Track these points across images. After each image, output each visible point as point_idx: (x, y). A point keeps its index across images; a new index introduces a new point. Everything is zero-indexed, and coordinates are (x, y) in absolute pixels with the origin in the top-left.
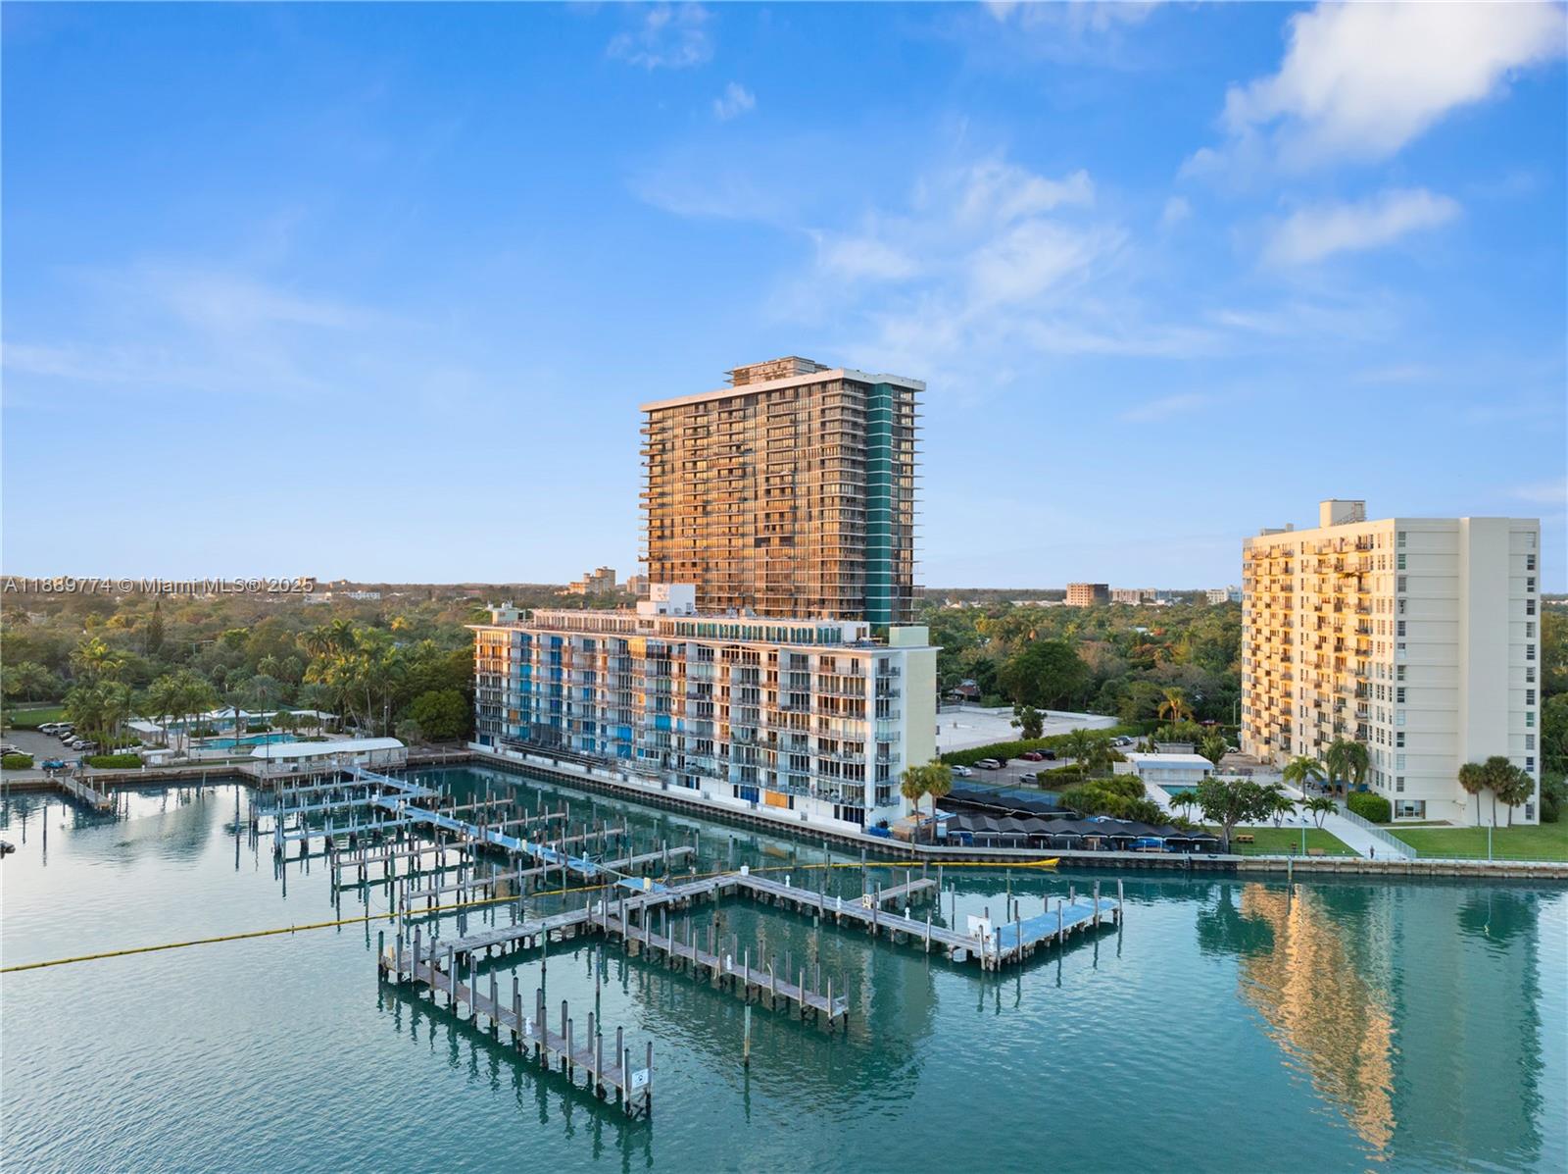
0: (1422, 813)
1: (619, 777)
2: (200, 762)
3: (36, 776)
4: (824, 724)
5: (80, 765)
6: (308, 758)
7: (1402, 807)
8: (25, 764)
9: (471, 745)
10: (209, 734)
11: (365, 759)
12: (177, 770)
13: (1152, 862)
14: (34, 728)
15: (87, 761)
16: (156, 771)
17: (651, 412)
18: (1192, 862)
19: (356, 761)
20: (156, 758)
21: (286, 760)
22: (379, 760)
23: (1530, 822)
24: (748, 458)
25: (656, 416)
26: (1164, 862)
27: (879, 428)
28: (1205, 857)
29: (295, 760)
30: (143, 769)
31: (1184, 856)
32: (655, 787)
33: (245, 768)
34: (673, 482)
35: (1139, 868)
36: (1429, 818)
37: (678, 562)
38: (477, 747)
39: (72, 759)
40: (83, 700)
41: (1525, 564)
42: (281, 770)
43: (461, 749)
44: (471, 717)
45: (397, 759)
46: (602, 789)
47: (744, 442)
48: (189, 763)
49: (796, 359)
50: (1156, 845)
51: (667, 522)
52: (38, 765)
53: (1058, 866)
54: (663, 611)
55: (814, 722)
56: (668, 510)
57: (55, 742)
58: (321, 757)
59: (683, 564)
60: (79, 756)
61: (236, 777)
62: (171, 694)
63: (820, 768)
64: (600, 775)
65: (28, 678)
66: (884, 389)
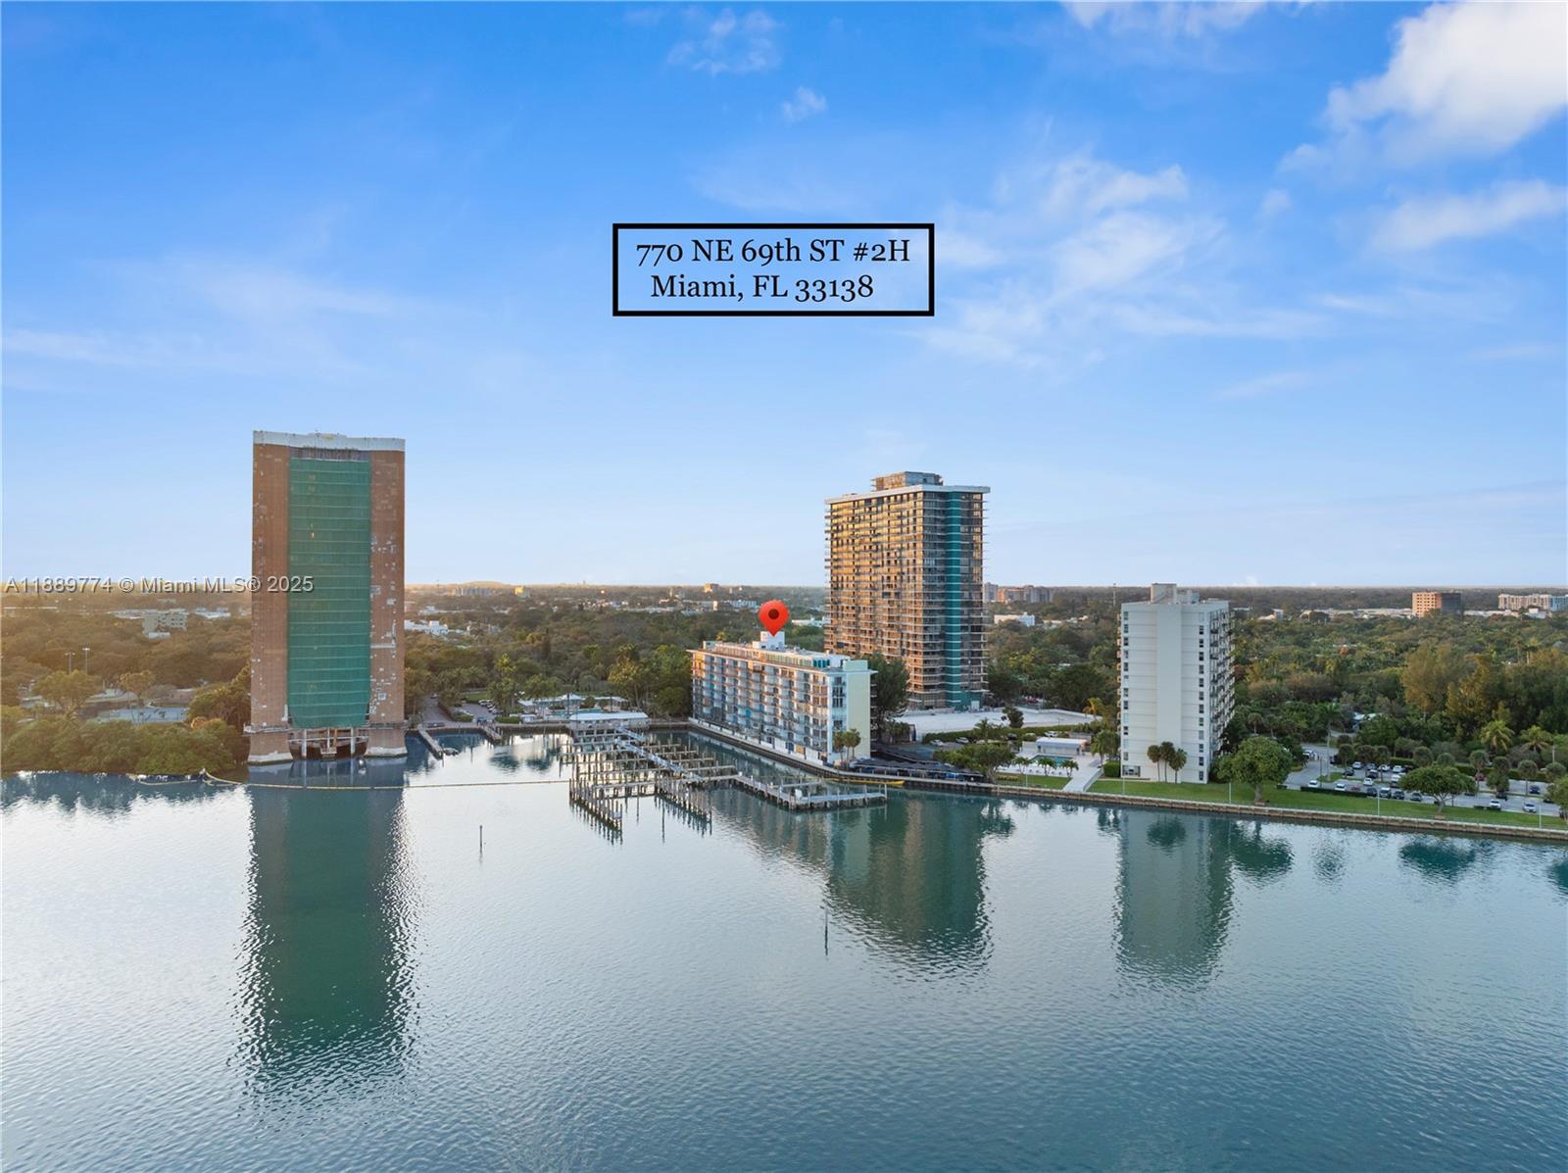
0: (1138, 774)
1: (744, 737)
2: (548, 722)
3: (473, 725)
4: (814, 710)
5: (493, 722)
6: (598, 721)
7: (1127, 769)
8: (469, 720)
9: (690, 719)
10: (559, 708)
11: (627, 723)
12: (535, 726)
13: (949, 785)
14: (476, 703)
15: (496, 719)
16: (527, 726)
17: (832, 504)
18: (968, 786)
19: (622, 724)
20: (528, 718)
21: (586, 722)
22: (634, 724)
23: (1201, 782)
24: (879, 539)
25: (835, 507)
26: (956, 785)
27: (951, 521)
28: (975, 784)
29: (591, 722)
30: (520, 724)
31: (964, 783)
32: (755, 742)
33: (568, 726)
34: (842, 552)
35: (943, 788)
36: (1142, 776)
37: (845, 605)
38: (694, 721)
39: (490, 718)
40: (495, 687)
41: (1198, 631)
42: (584, 727)
43: (684, 721)
44: (689, 704)
45: (643, 724)
46: (736, 743)
47: (877, 528)
48: (543, 722)
49: (907, 473)
50: (953, 777)
51: (840, 578)
52: (474, 720)
53: (904, 784)
54: (763, 647)
55: (811, 710)
56: (840, 571)
57: (485, 710)
58: (604, 721)
59: (847, 608)
60: (493, 717)
61: (565, 730)
62: (535, 685)
63: (813, 733)
64: (737, 736)
65: (474, 675)
66: (954, 495)
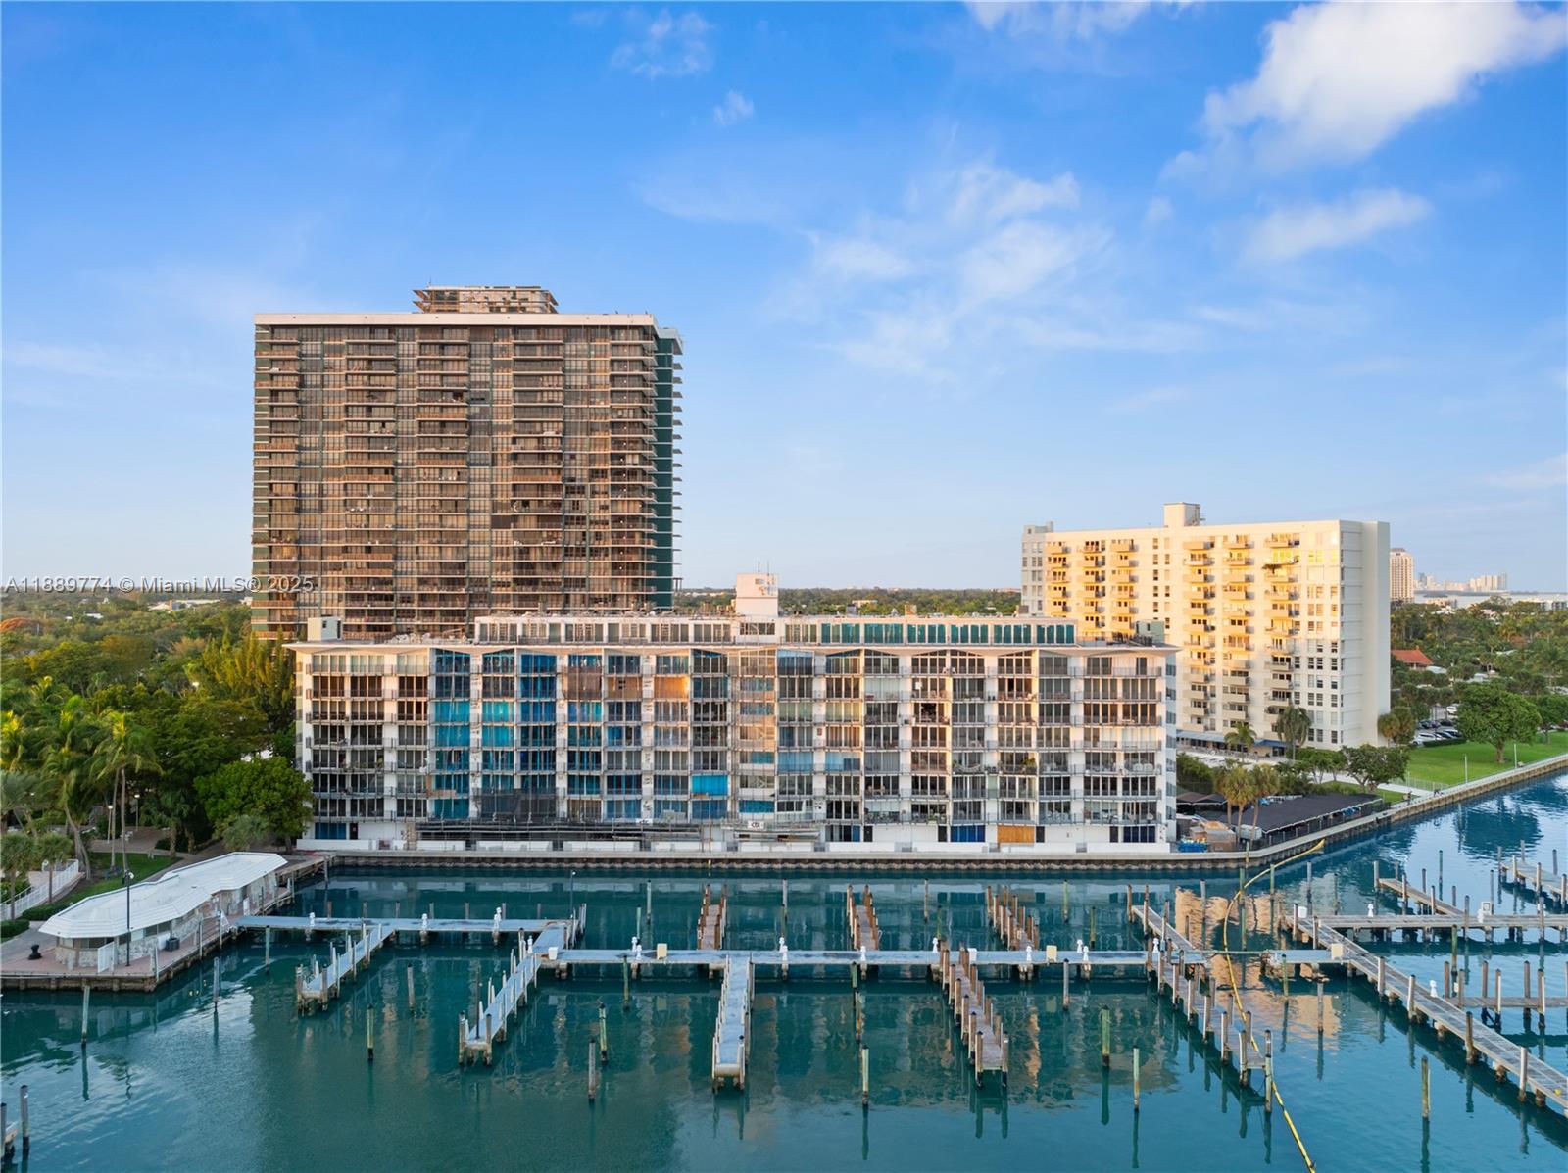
4: (1092, 737)
53: (1323, 847)
55: (1077, 735)
63: (1087, 787)
